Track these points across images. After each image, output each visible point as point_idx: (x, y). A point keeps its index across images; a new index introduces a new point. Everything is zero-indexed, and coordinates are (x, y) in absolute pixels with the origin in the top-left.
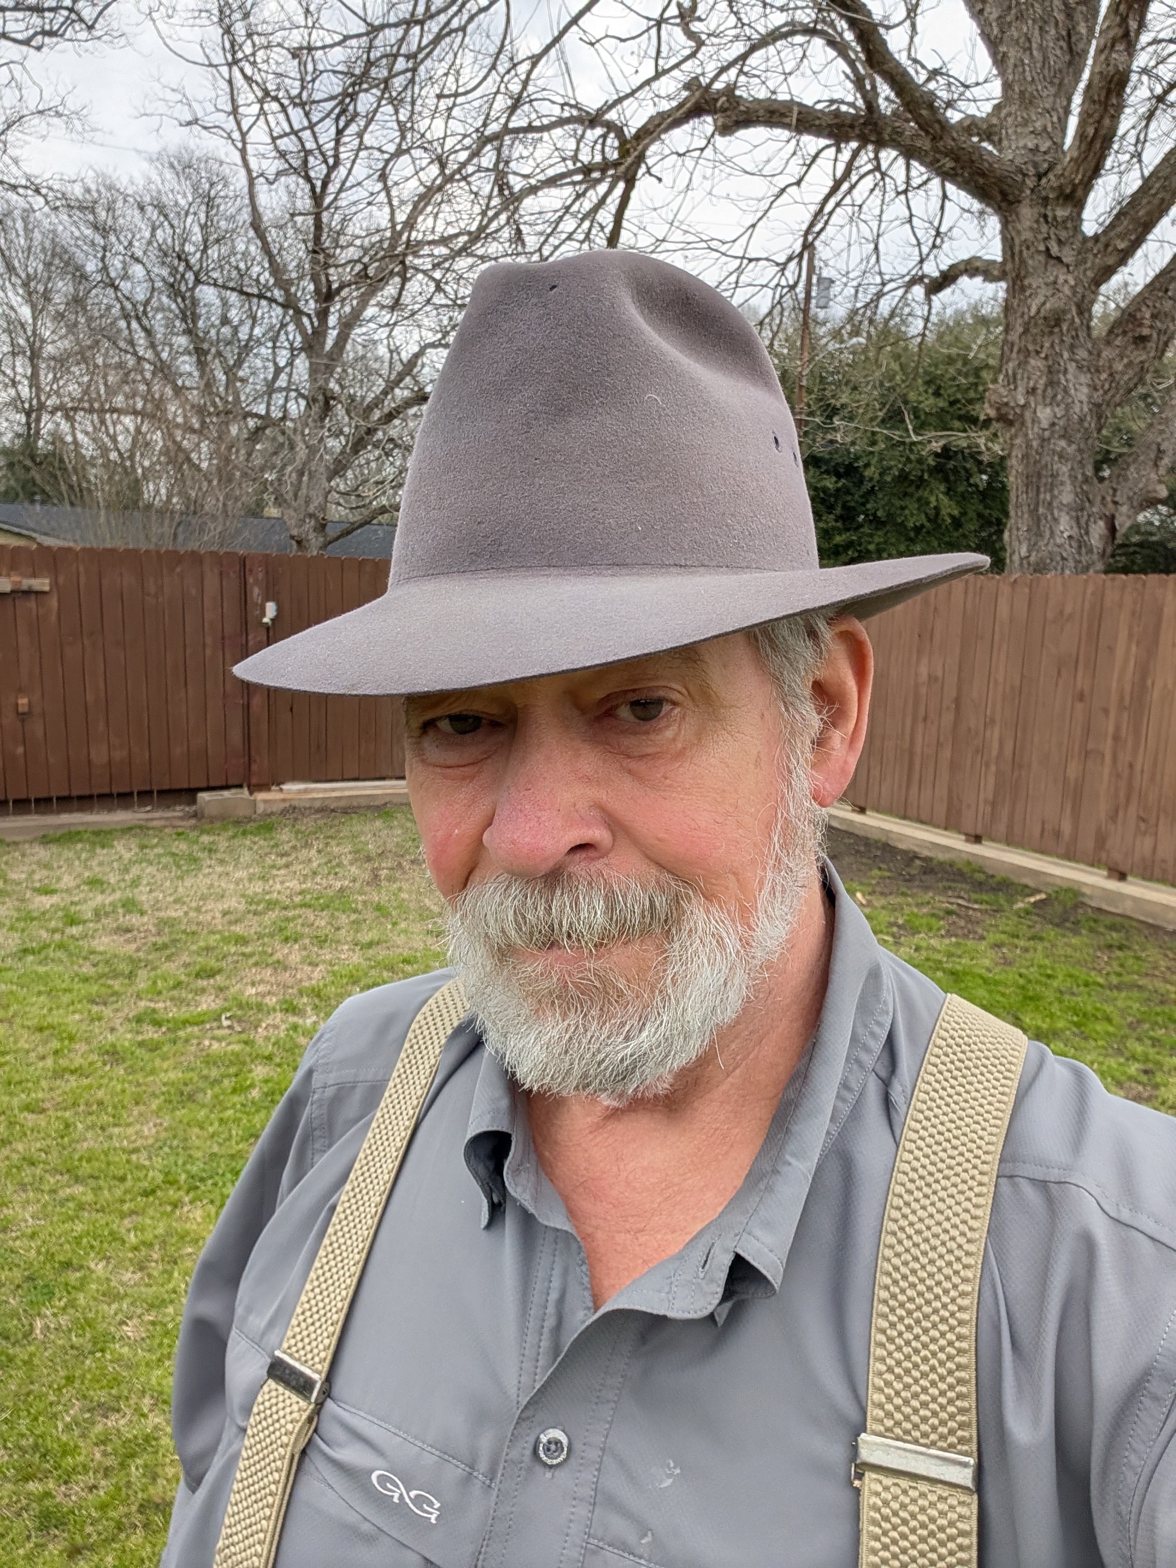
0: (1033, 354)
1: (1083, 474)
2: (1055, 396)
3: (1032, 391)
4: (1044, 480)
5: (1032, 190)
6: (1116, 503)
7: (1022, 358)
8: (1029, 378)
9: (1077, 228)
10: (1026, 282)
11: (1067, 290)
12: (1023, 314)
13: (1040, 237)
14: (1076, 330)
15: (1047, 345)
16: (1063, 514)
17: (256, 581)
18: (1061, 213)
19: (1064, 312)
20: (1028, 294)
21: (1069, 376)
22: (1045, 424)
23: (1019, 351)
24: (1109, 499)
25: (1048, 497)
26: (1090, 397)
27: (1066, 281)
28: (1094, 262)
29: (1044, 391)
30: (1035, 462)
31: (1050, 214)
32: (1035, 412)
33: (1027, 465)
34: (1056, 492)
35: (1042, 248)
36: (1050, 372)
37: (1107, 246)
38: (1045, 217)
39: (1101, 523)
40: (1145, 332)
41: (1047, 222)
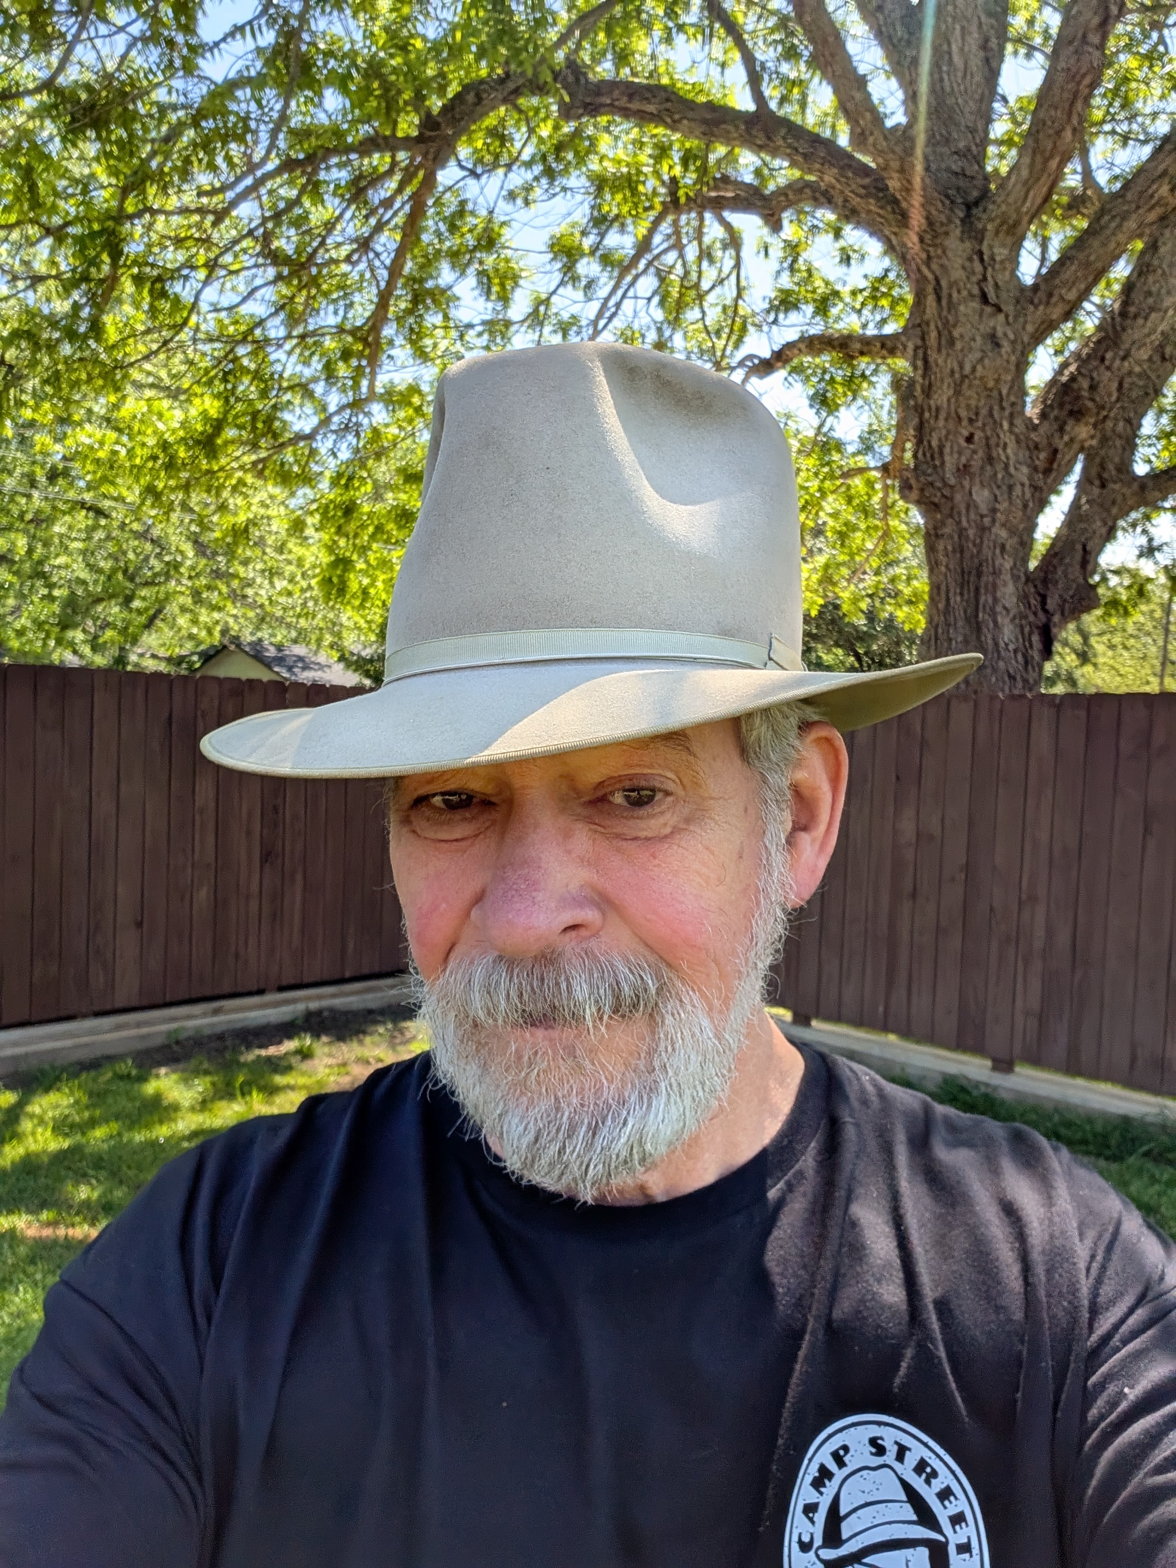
0: (965, 423)
2: (995, 474)
3: (964, 470)
4: (984, 579)
5: (962, 221)
6: (1046, 611)
7: (951, 425)
8: (960, 453)
9: (1014, 273)
10: (956, 333)
12: (952, 372)
13: (974, 279)
15: (984, 412)
16: (1007, 621)
20: (959, 345)
21: (1009, 451)
22: (984, 509)
23: (946, 419)
24: (1038, 606)
25: (990, 600)
26: (1030, 478)
27: (1005, 334)
28: (1035, 315)
29: (982, 468)
30: (972, 556)
31: (985, 249)
32: (970, 494)
34: (999, 594)
35: (976, 291)
36: (988, 445)
37: (1050, 295)
38: (980, 254)
39: (1036, 635)
41: (982, 260)
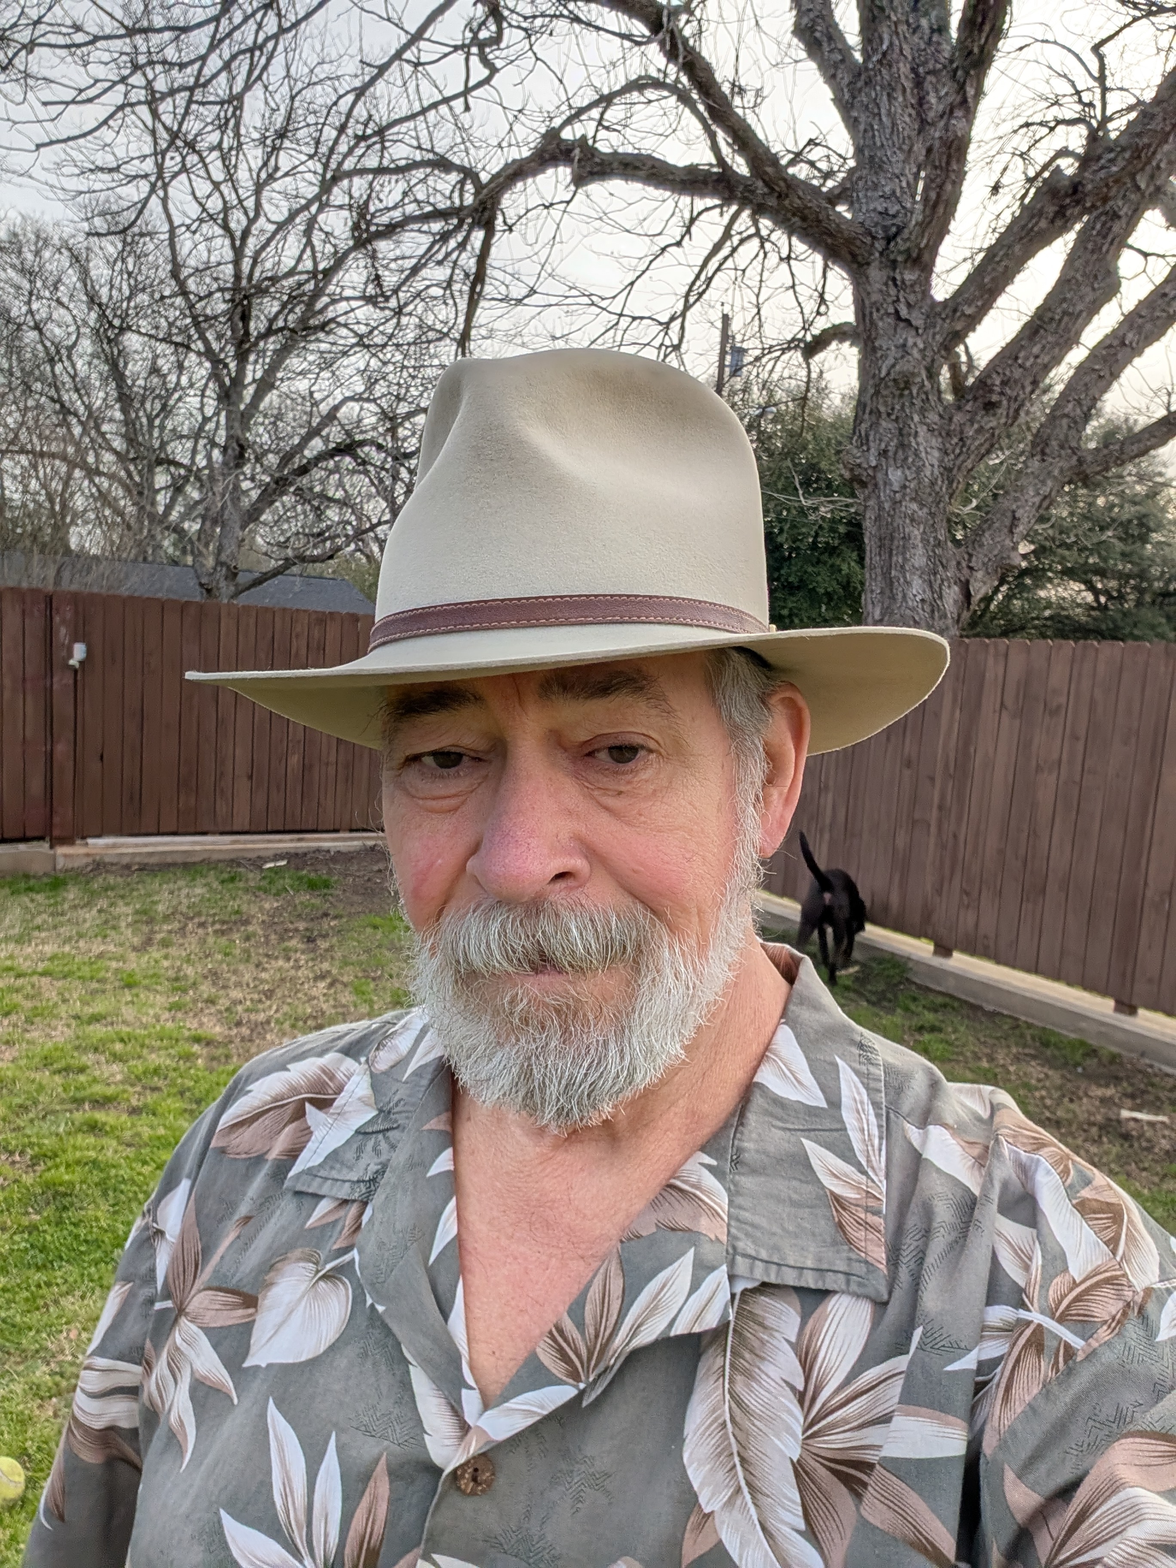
0: (884, 416)
1: (935, 538)
2: (906, 458)
3: (884, 453)
5: (881, 254)
6: (971, 568)
7: (874, 418)
8: (881, 440)
9: (926, 291)
10: (877, 344)
11: (915, 353)
12: (874, 375)
13: (890, 300)
14: (926, 393)
15: (897, 407)
16: (916, 577)
17: (63, 622)
18: (910, 276)
19: (913, 374)
20: (879, 354)
21: (920, 439)
22: (896, 487)
23: (871, 413)
24: (964, 564)
25: (900, 560)
26: (941, 461)
27: (915, 344)
28: (943, 327)
29: (896, 453)
30: (887, 524)
31: (898, 277)
32: (887, 474)
33: (879, 528)
34: (908, 555)
35: (891, 310)
36: (901, 434)
37: (955, 311)
38: (894, 280)
39: (956, 588)
40: (995, 398)
41: (896, 285)
